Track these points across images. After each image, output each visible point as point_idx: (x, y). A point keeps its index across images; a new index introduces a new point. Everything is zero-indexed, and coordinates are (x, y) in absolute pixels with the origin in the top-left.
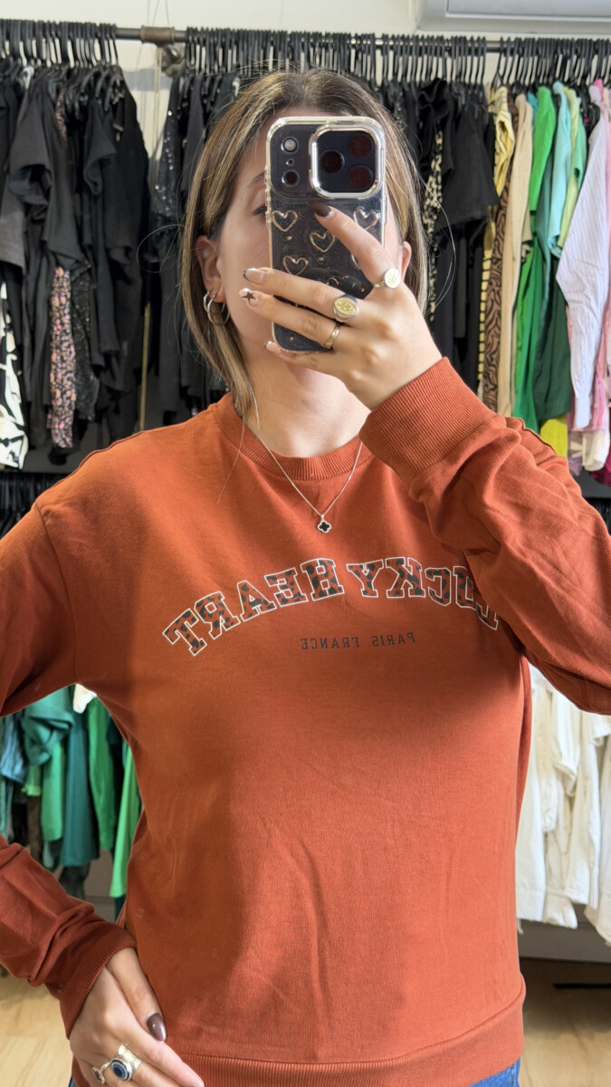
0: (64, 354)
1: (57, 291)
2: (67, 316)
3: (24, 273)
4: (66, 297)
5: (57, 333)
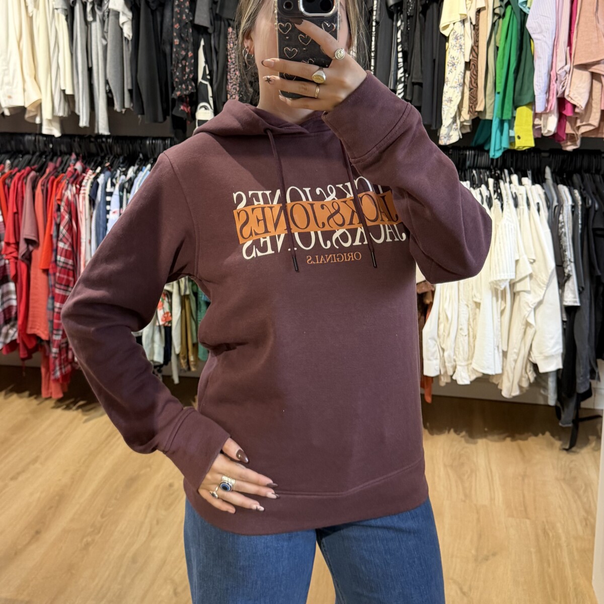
1: (229, 40)
2: (234, 55)
3: (210, 31)
4: (233, 43)
5: (229, 63)
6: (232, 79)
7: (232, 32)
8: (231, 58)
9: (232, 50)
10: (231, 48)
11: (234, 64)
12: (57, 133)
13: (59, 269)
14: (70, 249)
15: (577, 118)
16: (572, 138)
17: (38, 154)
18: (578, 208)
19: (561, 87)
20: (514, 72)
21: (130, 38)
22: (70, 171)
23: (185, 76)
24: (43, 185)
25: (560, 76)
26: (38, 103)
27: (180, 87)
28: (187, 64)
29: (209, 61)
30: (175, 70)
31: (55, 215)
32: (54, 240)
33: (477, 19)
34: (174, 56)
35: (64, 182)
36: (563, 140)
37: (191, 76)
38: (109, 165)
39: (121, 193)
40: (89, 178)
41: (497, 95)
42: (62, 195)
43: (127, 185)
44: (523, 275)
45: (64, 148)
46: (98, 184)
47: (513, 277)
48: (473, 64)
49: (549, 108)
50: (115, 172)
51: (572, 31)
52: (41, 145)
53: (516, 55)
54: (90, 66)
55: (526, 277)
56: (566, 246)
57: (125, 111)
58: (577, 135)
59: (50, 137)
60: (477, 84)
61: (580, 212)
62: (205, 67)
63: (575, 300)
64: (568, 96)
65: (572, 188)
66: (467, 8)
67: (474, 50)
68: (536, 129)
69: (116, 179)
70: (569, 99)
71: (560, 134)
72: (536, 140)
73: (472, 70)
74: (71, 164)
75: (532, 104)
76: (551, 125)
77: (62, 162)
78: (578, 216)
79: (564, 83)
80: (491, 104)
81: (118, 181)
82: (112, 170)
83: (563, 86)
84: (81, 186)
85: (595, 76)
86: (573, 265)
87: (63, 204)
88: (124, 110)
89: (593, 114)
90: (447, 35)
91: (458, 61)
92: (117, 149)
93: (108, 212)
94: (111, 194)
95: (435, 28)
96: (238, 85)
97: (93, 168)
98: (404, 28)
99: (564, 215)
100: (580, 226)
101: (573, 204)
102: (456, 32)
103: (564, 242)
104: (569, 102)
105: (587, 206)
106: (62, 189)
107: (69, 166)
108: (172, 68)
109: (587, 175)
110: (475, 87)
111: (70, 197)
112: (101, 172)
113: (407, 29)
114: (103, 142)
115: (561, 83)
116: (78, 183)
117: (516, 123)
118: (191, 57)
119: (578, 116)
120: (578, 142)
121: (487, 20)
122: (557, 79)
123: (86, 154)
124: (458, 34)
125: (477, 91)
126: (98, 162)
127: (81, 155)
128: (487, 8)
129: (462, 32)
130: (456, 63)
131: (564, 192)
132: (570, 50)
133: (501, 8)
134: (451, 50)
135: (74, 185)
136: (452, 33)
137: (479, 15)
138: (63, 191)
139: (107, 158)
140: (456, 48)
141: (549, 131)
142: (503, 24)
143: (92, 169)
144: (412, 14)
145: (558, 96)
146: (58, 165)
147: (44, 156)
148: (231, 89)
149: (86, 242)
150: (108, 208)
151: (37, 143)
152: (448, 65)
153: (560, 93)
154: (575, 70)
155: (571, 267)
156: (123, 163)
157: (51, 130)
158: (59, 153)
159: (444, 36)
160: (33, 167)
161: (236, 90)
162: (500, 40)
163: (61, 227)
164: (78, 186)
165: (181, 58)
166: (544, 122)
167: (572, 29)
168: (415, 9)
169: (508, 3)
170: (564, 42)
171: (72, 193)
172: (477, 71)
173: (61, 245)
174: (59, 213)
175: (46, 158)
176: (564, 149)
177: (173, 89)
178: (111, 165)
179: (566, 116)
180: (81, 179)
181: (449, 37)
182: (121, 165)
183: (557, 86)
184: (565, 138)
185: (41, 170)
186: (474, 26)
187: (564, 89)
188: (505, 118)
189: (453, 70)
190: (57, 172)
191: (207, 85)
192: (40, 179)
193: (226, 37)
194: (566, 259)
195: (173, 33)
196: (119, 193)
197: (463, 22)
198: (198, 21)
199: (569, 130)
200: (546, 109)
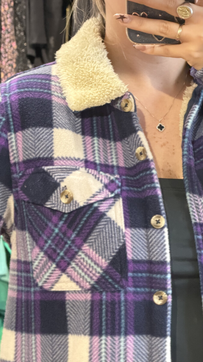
0: (6, 47)
2: (9, 20)
4: (8, 5)
6: (6, 52)
8: (6, 25)
9: (7, 15)
10: (5, 11)
11: (9, 33)
96: (14, 60)
148: (5, 66)
161: (12, 67)
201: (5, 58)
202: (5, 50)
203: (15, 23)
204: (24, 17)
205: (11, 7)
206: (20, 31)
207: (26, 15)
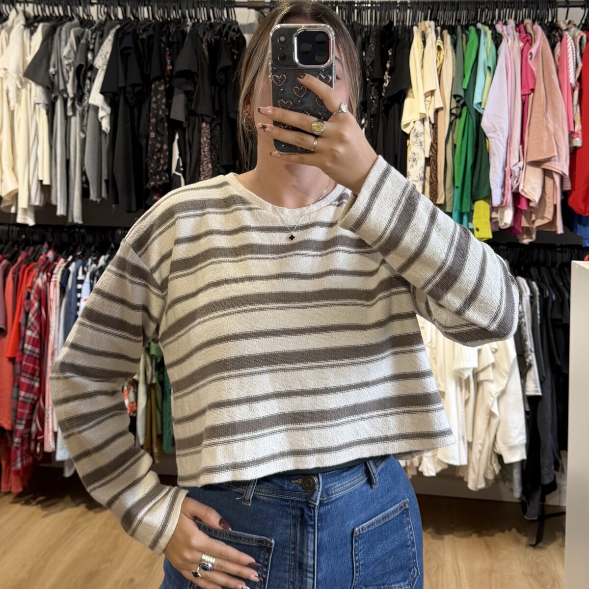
1: (202, 134)
2: (207, 148)
3: (185, 125)
4: (206, 137)
5: (202, 156)
6: (204, 171)
7: (205, 127)
8: (204, 152)
9: (205, 144)
10: (204, 141)
11: (206, 157)
12: (31, 222)
13: (25, 357)
14: (37, 337)
15: (531, 213)
16: (528, 231)
17: (10, 243)
18: (536, 299)
19: (515, 182)
20: (471, 168)
21: (108, 132)
22: (42, 259)
23: (159, 167)
24: (14, 273)
25: (514, 172)
26: (15, 192)
27: (154, 177)
28: (162, 156)
29: (183, 154)
30: (150, 162)
31: (25, 302)
32: (23, 328)
33: (436, 118)
34: (149, 148)
35: (35, 271)
36: (519, 233)
37: (165, 168)
38: (81, 254)
39: (91, 281)
40: (61, 266)
41: (456, 190)
42: (33, 283)
43: (97, 273)
44: (486, 364)
45: (36, 237)
46: (69, 272)
47: (476, 365)
48: (433, 160)
49: (505, 201)
50: (86, 261)
51: (524, 131)
52: (15, 234)
53: (473, 151)
54: (68, 158)
55: (488, 366)
56: (526, 336)
57: (100, 202)
58: (532, 228)
59: (24, 226)
60: (437, 179)
61: (538, 303)
62: (178, 160)
63: (536, 389)
64: (522, 190)
65: (530, 280)
66: (426, 108)
67: (434, 147)
68: (494, 222)
69: (87, 267)
70: (523, 194)
71: (517, 227)
72: (494, 233)
73: (432, 165)
74: (43, 253)
75: (488, 198)
76: (507, 218)
77: (34, 251)
78: (536, 306)
79: (518, 179)
80: (451, 198)
81: (89, 269)
82: (84, 258)
83: (517, 182)
84: (52, 274)
85: (547, 173)
86: (533, 355)
87: (33, 292)
88: (99, 200)
89: (547, 209)
90: (408, 133)
91: (418, 156)
92: (89, 239)
93: (79, 300)
94: (82, 282)
95: (397, 126)
97: (65, 257)
98: (368, 126)
99: (523, 305)
100: (539, 317)
101: (532, 295)
102: (416, 130)
103: (524, 332)
104: (523, 196)
105: (545, 297)
106: (34, 277)
107: (41, 254)
108: (148, 159)
109: (543, 269)
110: (435, 181)
111: (41, 285)
112: (73, 260)
113: (371, 126)
114: (76, 232)
115: (515, 179)
116: (50, 270)
117: (475, 215)
118: (166, 149)
119: (532, 210)
120: (534, 236)
121: (444, 121)
122: (511, 175)
123: (59, 243)
124: (418, 132)
125: (437, 185)
126: (70, 251)
127: (53, 245)
128: (444, 108)
129: (422, 131)
130: (417, 159)
131: (523, 283)
132: (523, 148)
133: (458, 109)
134: (412, 146)
135: (45, 273)
136: (413, 131)
137: (437, 115)
138: (34, 279)
139: (79, 247)
140: (417, 145)
141: (506, 224)
142: (460, 123)
143: (63, 258)
144: (375, 113)
145: (513, 190)
146: (30, 253)
147: (16, 246)
149: (55, 330)
150: (79, 295)
151: (10, 233)
152: (409, 161)
153: (515, 187)
154: (528, 167)
155: (532, 357)
156: (94, 252)
157: (25, 219)
158: (31, 243)
159: (405, 133)
160: (5, 256)
162: (457, 138)
163: (30, 315)
164: (49, 274)
165: (156, 150)
166: (500, 215)
167: (524, 128)
168: (378, 108)
169: (464, 104)
170: (517, 141)
171: (43, 281)
172: (437, 167)
173: (29, 333)
174: (29, 301)
175: (18, 247)
176: (520, 242)
177: (147, 180)
178: (83, 254)
179: (521, 210)
180: (52, 267)
181: (409, 134)
182: (93, 254)
183: (512, 182)
184: (521, 231)
185: (13, 259)
186: (433, 125)
187: (518, 184)
188: (464, 210)
189: (414, 165)
190: (28, 261)
191: (180, 177)
192: (11, 267)
193: (200, 132)
194: (526, 348)
195: (149, 128)
196: (90, 281)
197: (423, 120)
198: (173, 116)
199: (524, 223)
200: (502, 202)
201: (203, 175)
202: (203, 169)
203: (211, 151)
204: (217, 146)
205: (209, 139)
206: (214, 156)
207: (219, 145)
